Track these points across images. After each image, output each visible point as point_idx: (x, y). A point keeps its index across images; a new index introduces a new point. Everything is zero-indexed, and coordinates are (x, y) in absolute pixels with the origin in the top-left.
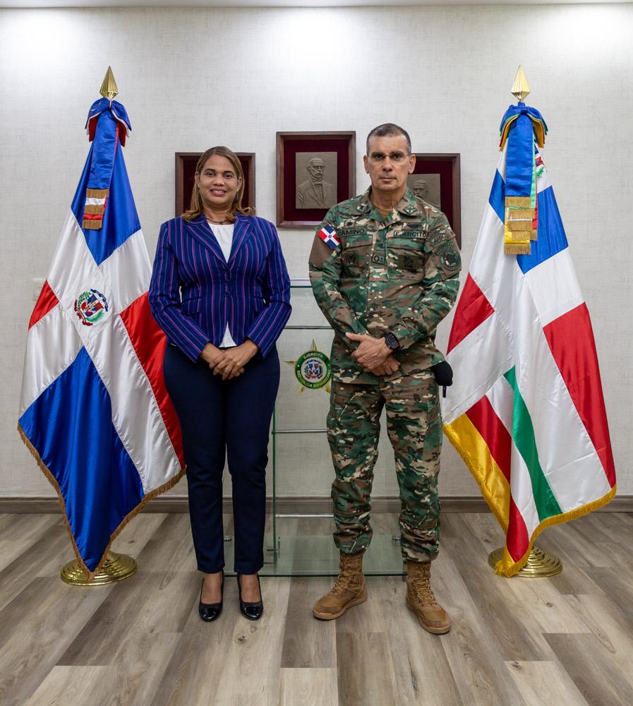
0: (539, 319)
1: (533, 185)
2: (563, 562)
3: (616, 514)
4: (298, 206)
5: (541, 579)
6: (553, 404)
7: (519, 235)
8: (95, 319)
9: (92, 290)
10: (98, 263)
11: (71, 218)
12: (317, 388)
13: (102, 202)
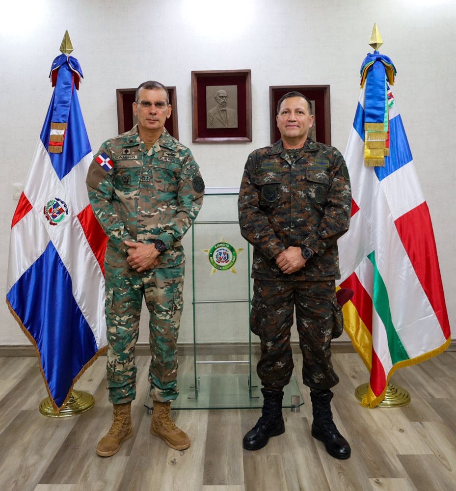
0: (391, 215)
1: (386, 114)
2: (411, 394)
3: (450, 353)
4: (209, 126)
5: (395, 409)
6: (402, 277)
7: (375, 152)
8: (59, 221)
9: (56, 199)
10: (60, 179)
11: (41, 145)
12: (225, 270)
13: (62, 132)
